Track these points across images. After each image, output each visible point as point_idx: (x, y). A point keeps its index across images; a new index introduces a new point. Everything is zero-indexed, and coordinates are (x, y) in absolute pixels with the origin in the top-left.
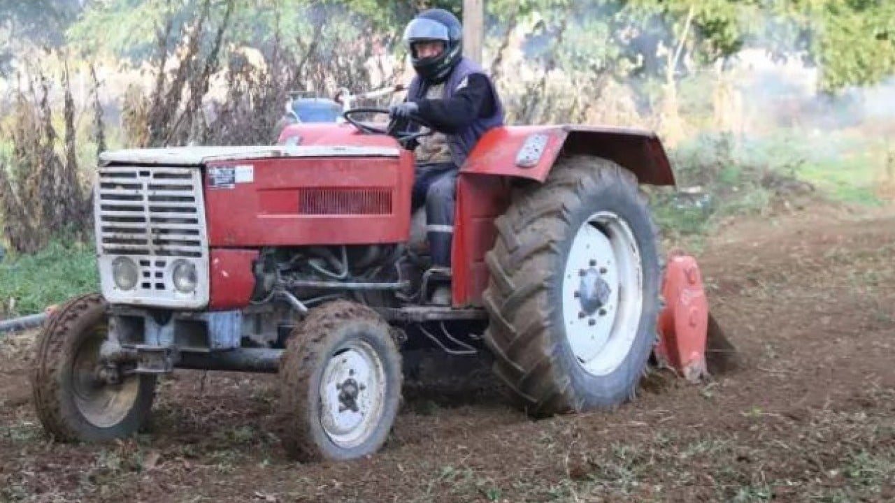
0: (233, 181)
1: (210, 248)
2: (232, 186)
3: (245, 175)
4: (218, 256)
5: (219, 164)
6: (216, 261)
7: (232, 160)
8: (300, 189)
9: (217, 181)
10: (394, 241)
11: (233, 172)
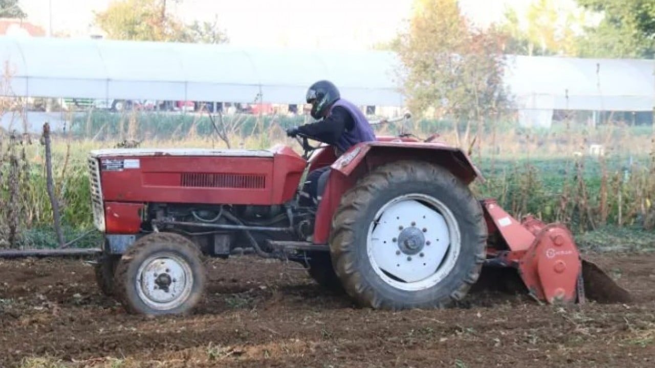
0: (122, 167)
1: (104, 201)
2: (121, 170)
3: (134, 164)
4: (109, 205)
5: (111, 158)
6: (108, 208)
7: (122, 156)
8: (181, 173)
9: (108, 167)
10: (269, 203)
11: (123, 163)
